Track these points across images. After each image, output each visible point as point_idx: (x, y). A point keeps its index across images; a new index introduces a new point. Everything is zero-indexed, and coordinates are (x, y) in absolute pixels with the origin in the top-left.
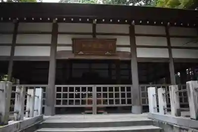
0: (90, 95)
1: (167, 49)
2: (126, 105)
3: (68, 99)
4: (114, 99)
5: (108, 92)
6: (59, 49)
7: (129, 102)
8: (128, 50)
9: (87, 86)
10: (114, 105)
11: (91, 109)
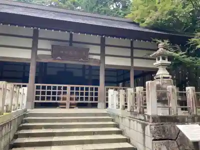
0: (65, 93)
1: (130, 59)
2: (94, 102)
3: (46, 96)
4: (84, 96)
5: (80, 91)
6: (39, 52)
7: (96, 99)
8: (98, 57)
9: (62, 86)
10: (84, 101)
11: (65, 104)
